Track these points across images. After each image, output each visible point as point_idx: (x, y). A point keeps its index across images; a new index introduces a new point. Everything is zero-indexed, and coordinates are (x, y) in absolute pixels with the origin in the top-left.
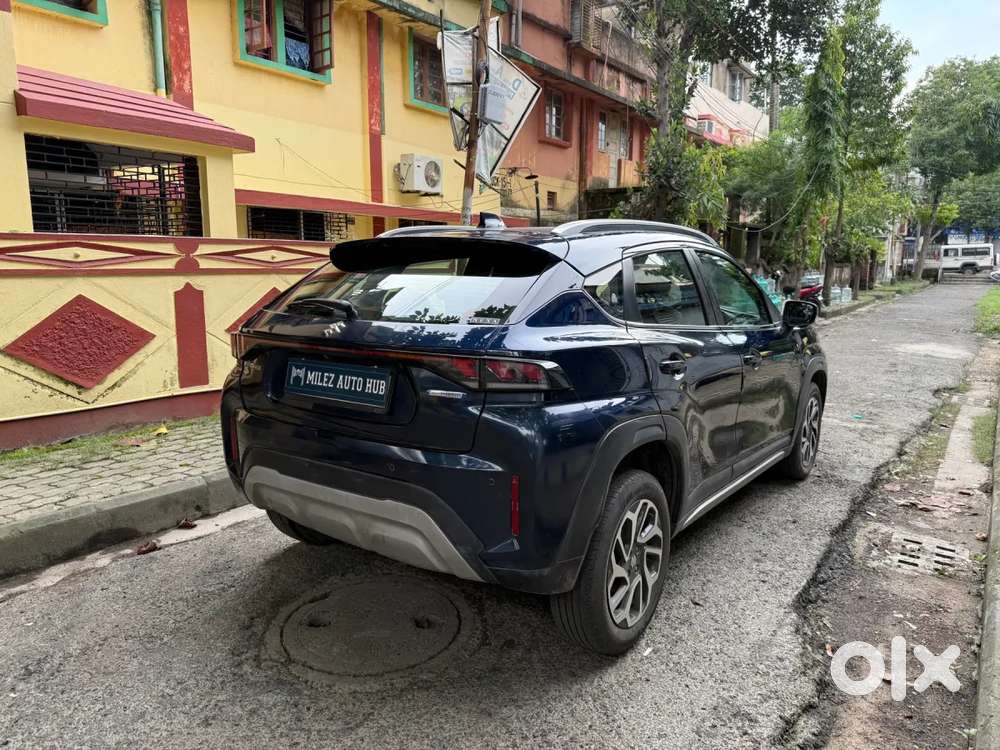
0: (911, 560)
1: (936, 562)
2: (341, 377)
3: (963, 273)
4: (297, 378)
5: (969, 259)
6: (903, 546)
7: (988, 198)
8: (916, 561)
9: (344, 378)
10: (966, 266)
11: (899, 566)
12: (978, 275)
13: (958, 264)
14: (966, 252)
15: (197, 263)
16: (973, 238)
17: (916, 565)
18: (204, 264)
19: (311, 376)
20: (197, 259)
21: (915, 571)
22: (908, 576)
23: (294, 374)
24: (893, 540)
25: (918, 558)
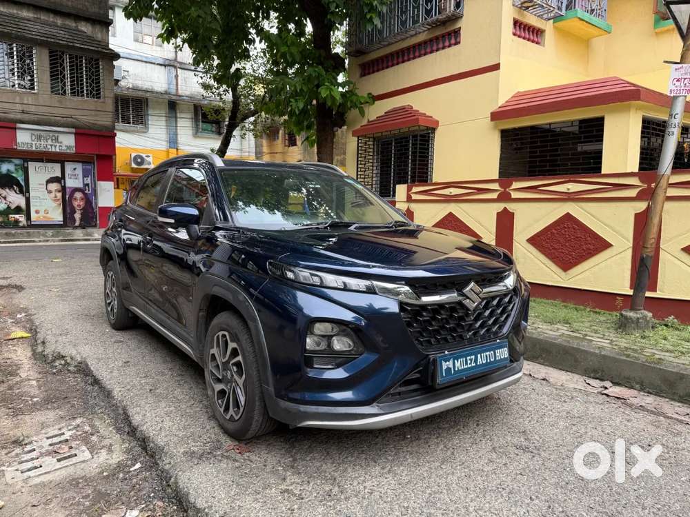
0: (55, 440)
1: (34, 450)
6: (71, 448)
8: (50, 441)
11: (60, 429)
15: (510, 194)
17: (48, 438)
18: (514, 195)
20: (510, 192)
21: (46, 434)
22: (48, 426)
24: (84, 448)
25: (50, 445)
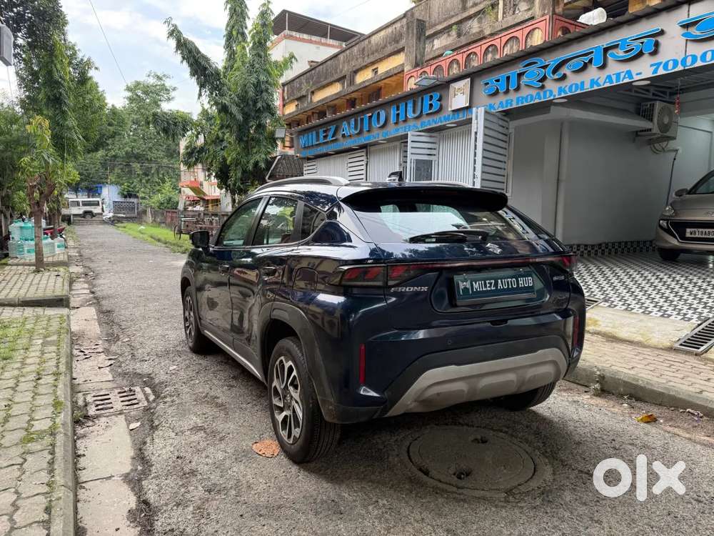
2: (499, 281)
3: (84, 217)
4: (466, 289)
5: (88, 208)
7: (86, 168)
9: (502, 282)
10: (86, 213)
12: (94, 218)
13: (81, 212)
14: (85, 204)
16: (80, 194)
19: (476, 286)
23: (462, 287)
